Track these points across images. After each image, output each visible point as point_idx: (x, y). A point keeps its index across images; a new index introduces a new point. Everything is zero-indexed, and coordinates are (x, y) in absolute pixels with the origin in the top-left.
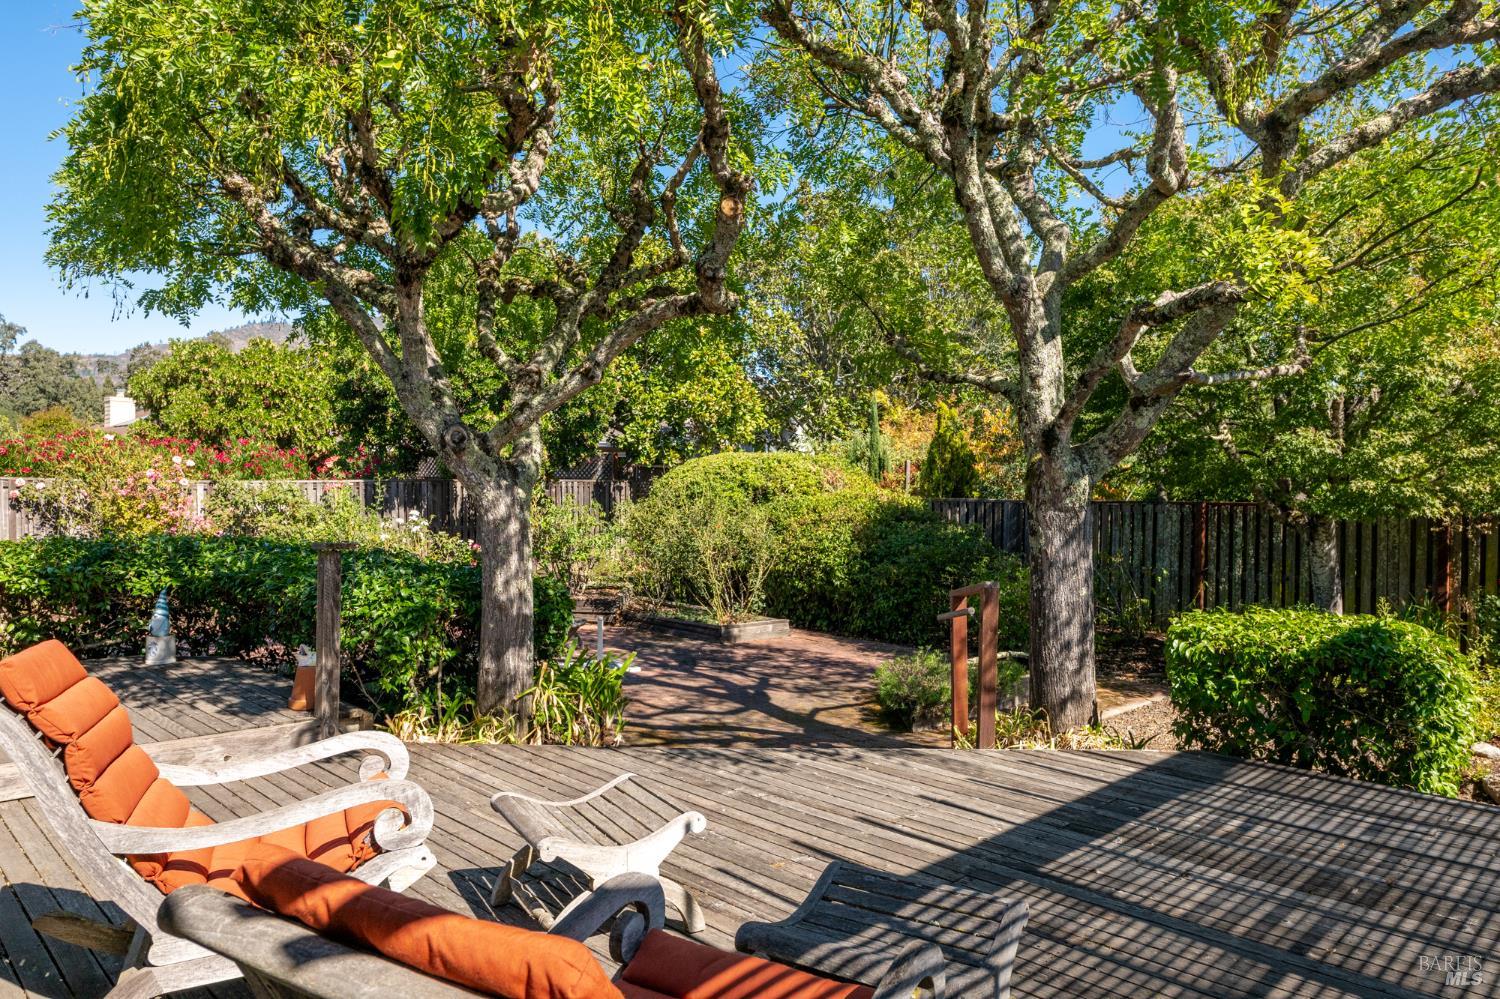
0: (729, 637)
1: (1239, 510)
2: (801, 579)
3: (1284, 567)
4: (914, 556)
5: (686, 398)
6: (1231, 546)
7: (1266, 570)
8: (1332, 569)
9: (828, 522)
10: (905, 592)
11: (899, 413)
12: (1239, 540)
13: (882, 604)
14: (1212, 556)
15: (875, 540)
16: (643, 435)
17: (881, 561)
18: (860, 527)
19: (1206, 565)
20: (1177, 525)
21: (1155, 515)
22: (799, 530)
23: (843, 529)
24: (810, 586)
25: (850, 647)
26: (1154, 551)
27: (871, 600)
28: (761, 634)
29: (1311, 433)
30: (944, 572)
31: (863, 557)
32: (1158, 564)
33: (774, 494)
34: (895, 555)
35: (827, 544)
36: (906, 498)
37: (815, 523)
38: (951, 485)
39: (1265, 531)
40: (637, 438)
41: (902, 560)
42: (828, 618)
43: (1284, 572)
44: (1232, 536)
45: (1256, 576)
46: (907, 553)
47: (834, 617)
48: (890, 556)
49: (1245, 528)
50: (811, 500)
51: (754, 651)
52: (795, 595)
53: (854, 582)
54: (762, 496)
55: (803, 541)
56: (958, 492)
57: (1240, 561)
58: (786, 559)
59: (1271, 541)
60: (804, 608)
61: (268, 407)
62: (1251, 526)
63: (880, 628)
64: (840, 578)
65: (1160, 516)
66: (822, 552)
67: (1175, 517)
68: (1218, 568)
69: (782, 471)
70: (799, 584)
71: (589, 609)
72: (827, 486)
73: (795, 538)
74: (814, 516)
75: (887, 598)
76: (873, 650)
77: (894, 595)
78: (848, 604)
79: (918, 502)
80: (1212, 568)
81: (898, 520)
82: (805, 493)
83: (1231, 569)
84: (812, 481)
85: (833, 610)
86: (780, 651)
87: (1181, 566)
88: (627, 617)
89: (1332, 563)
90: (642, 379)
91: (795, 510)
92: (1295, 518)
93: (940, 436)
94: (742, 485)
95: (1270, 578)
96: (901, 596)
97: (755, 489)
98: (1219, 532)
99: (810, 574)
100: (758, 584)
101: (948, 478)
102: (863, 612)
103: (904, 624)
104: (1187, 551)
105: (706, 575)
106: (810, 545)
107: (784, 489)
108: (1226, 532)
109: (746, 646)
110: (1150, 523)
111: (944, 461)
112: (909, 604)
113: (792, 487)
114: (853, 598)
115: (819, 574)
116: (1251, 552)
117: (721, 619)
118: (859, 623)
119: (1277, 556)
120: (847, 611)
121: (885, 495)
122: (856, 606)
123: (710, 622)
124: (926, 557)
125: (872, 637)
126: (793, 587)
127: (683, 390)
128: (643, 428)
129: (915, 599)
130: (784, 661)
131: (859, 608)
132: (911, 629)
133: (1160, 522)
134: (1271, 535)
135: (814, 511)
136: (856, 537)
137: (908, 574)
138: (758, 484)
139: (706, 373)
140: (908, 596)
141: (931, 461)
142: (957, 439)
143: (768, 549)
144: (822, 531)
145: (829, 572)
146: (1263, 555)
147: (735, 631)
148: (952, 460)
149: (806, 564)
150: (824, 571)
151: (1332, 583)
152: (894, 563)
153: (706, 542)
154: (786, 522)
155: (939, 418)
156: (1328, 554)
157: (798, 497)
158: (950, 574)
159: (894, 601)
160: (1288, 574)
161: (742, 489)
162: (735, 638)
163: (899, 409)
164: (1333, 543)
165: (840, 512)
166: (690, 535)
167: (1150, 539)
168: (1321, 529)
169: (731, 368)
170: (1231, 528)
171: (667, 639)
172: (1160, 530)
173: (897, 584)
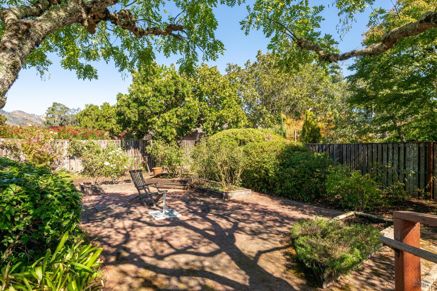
0: (227, 197)
2: (256, 173)
4: (302, 165)
5: (222, 114)
9: (266, 152)
10: (299, 179)
11: (289, 121)
13: (288, 184)
15: (285, 158)
16: (209, 126)
17: (288, 167)
18: (279, 153)
19: (433, 169)
20: (417, 152)
21: (405, 148)
22: (255, 155)
23: (272, 154)
24: (260, 176)
25: (276, 202)
26: (405, 163)
27: (284, 182)
28: (240, 195)
30: (315, 171)
31: (280, 165)
32: (408, 168)
33: (247, 142)
34: (294, 164)
35: (266, 160)
36: (296, 143)
37: (261, 152)
38: (312, 139)
40: (207, 127)
41: (297, 167)
42: (267, 188)
46: (299, 163)
47: (269, 188)
48: (292, 165)
50: (261, 144)
51: (236, 204)
52: (254, 179)
53: (277, 175)
54: (242, 143)
55: (257, 159)
56: (314, 141)
58: (251, 166)
60: (258, 184)
61: (107, 121)
63: (288, 194)
64: (271, 173)
66: (264, 163)
67: (416, 149)
69: (250, 134)
70: (255, 175)
71: (178, 183)
72: (266, 139)
73: (254, 158)
74: (262, 150)
75: (291, 182)
76: (286, 205)
77: (294, 180)
78: (275, 183)
79: (301, 144)
81: (294, 151)
82: (258, 142)
84: (261, 137)
85: (269, 185)
86: (247, 204)
87: (419, 169)
88: (192, 187)
90: (209, 109)
91: (254, 148)
93: (307, 121)
94: (236, 139)
96: (297, 181)
97: (240, 140)
99: (259, 172)
100: (239, 175)
101: (310, 136)
102: (281, 186)
103: (298, 192)
104: (423, 163)
105: (218, 172)
106: (260, 160)
107: (251, 141)
109: (234, 201)
110: (402, 152)
111: (309, 130)
112: (300, 185)
113: (253, 140)
114: (277, 181)
115: (263, 171)
117: (224, 189)
118: (279, 191)
120: (274, 186)
121: (288, 142)
122: (278, 184)
123: (220, 190)
124: (307, 166)
125: (285, 197)
126: (253, 176)
127: (221, 112)
128: (209, 124)
129: (303, 183)
130: (247, 210)
131: (279, 185)
132: (301, 195)
133: (408, 151)
135: (261, 148)
136: (278, 157)
137: (300, 172)
138: (241, 139)
139: (229, 107)
140: (300, 182)
141: (304, 130)
142: (313, 123)
143: (243, 161)
144: (265, 155)
145: (267, 171)
147: (230, 195)
148: (312, 130)
149: (258, 168)
150: (265, 170)
152: (293, 167)
153: (218, 159)
154: (251, 152)
155: (306, 115)
157: (256, 143)
158: (317, 172)
159: (293, 183)
161: (236, 141)
162: (230, 197)
163: (289, 119)
165: (271, 148)
166: (212, 157)
167: (402, 158)
169: (236, 106)
171: (204, 197)
172: (407, 154)
173: (295, 176)
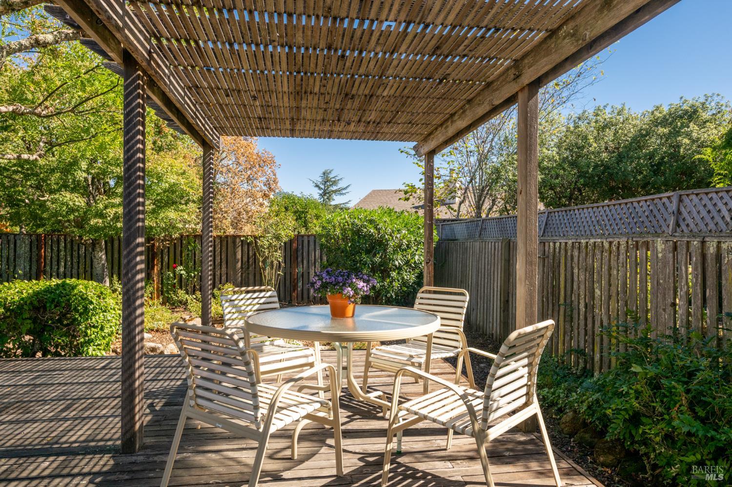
1: (62, 238)
3: (85, 265)
6: (58, 256)
7: (76, 268)
8: (103, 265)
12: (62, 253)
14: (48, 262)
19: (45, 266)
20: (28, 246)
21: (15, 241)
26: (15, 260)
29: (68, 195)
32: (17, 268)
39: (76, 248)
43: (85, 268)
44: (59, 251)
45: (71, 271)
49: (65, 247)
57: (63, 264)
59: (78, 253)
62: (69, 246)
65: (18, 242)
67: (27, 242)
68: (51, 268)
80: (48, 268)
83: (58, 269)
87: (30, 269)
89: (103, 262)
92: (85, 241)
95: (78, 272)
98: (52, 249)
104: (34, 260)
108: (55, 249)
110: (12, 246)
116: (69, 259)
119: (82, 260)
133: (18, 245)
134: (79, 250)
146: (75, 260)
151: (104, 271)
156: (101, 258)
160: (87, 269)
164: (104, 252)
167: (12, 254)
168: (97, 246)
170: (58, 247)
172: (18, 249)
